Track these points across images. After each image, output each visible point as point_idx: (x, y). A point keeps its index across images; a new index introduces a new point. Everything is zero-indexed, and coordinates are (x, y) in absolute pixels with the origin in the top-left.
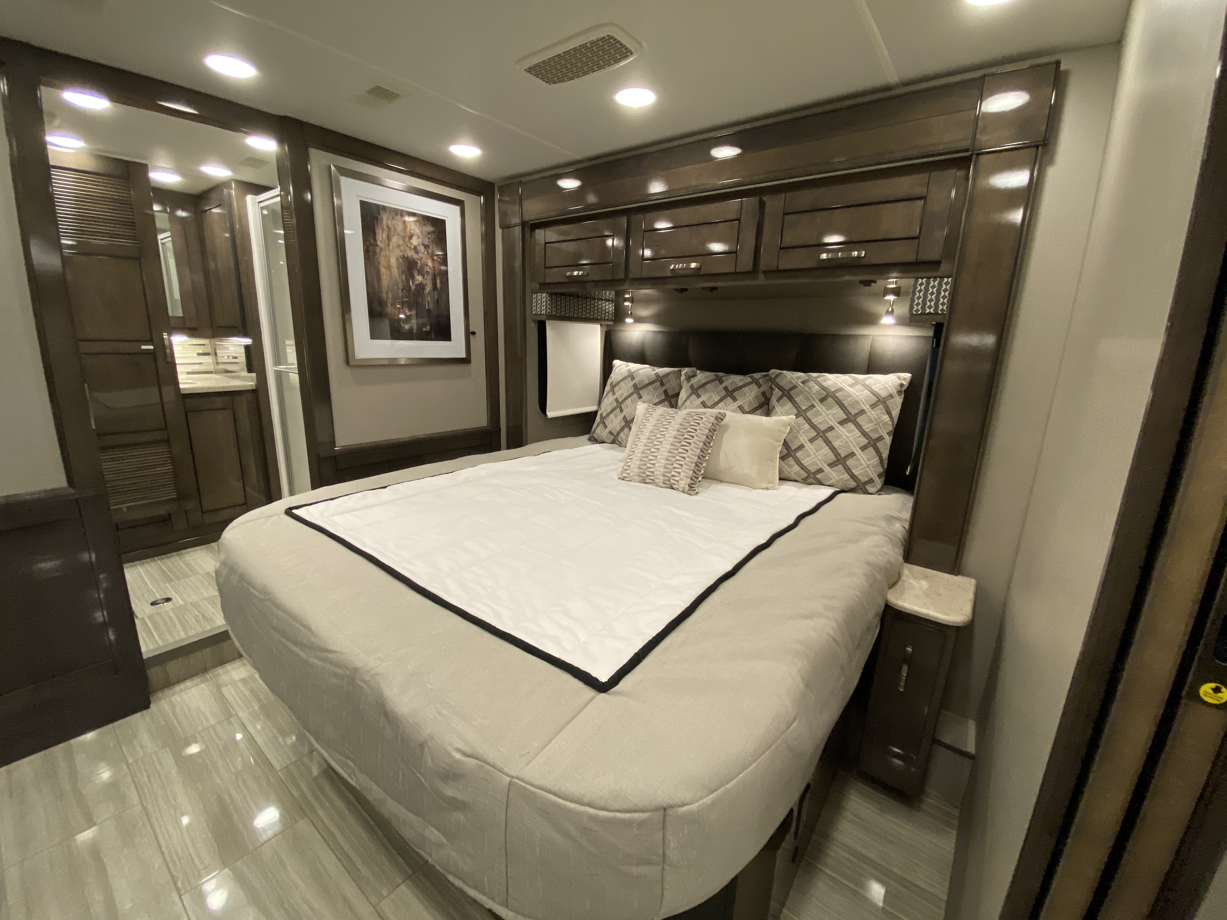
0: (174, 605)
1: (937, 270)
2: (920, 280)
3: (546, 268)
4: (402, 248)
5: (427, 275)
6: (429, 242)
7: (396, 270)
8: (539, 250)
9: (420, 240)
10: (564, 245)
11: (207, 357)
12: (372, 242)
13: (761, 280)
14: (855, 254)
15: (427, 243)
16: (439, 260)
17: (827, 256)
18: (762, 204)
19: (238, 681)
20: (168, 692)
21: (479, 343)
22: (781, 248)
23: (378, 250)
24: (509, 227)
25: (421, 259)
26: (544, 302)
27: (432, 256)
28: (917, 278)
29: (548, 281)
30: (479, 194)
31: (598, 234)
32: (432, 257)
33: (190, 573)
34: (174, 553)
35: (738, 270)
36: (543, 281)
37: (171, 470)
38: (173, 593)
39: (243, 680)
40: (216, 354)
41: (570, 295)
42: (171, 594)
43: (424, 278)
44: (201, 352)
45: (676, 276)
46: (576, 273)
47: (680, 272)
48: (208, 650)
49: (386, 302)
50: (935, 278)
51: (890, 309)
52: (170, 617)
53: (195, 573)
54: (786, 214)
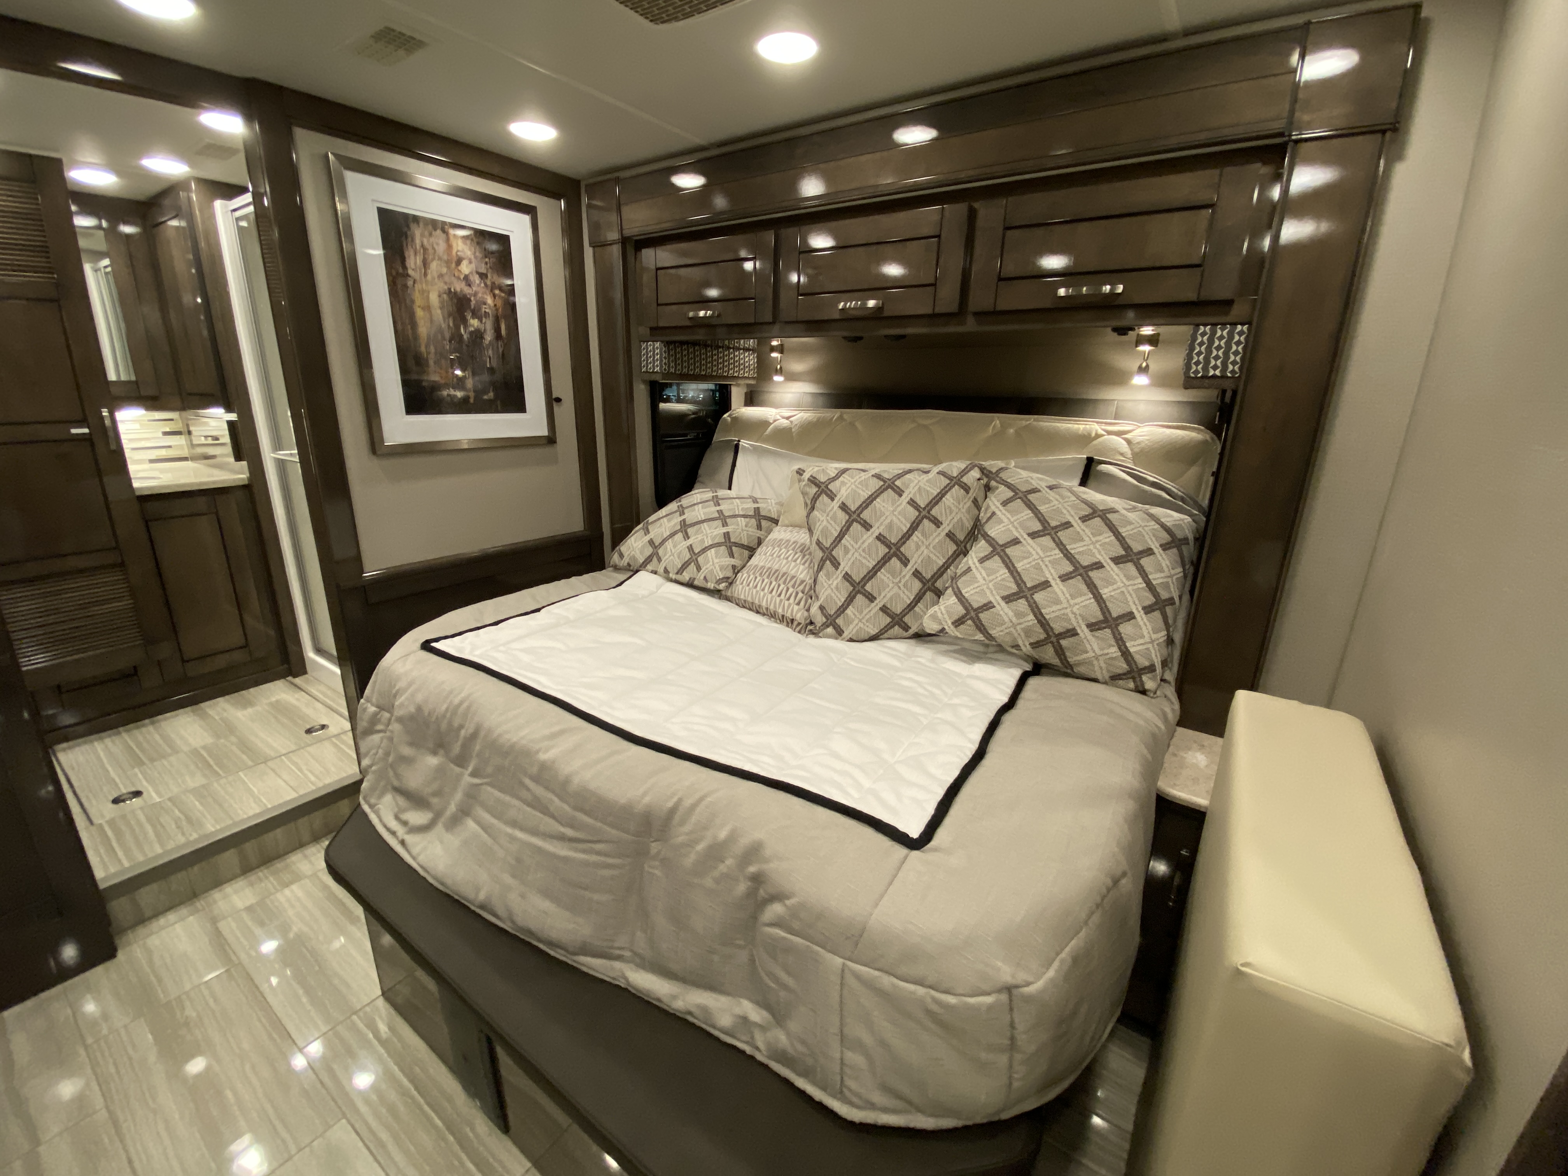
0: (145, 802)
1: (1227, 314)
2: (1202, 327)
3: (658, 305)
4: (446, 278)
5: (486, 318)
6: (487, 270)
7: (439, 312)
8: (647, 279)
9: (473, 266)
10: (682, 271)
11: (179, 436)
12: (401, 270)
13: (970, 325)
14: (1107, 288)
15: (483, 270)
16: (503, 295)
17: (1067, 291)
18: (972, 215)
19: (241, 910)
20: (141, 931)
21: (566, 413)
22: (1000, 279)
23: (410, 283)
24: (604, 245)
25: (475, 294)
26: (657, 354)
27: (493, 287)
28: (1198, 325)
29: (661, 324)
30: (557, 196)
31: (730, 256)
32: (492, 291)
33: (169, 751)
34: (147, 721)
35: (937, 310)
36: (655, 325)
37: (130, 606)
38: (145, 783)
39: (249, 909)
40: (189, 433)
41: (694, 344)
42: (143, 785)
43: (481, 322)
44: (168, 430)
45: (847, 318)
46: (702, 313)
47: (851, 312)
48: (196, 868)
49: (427, 360)
50: (1224, 325)
51: (1144, 365)
52: (138, 822)
53: (175, 751)
54: (1007, 228)
